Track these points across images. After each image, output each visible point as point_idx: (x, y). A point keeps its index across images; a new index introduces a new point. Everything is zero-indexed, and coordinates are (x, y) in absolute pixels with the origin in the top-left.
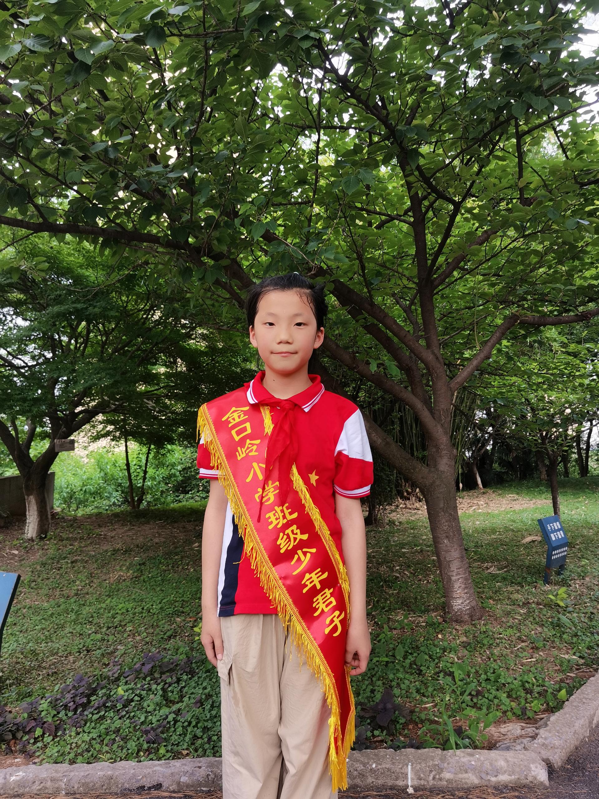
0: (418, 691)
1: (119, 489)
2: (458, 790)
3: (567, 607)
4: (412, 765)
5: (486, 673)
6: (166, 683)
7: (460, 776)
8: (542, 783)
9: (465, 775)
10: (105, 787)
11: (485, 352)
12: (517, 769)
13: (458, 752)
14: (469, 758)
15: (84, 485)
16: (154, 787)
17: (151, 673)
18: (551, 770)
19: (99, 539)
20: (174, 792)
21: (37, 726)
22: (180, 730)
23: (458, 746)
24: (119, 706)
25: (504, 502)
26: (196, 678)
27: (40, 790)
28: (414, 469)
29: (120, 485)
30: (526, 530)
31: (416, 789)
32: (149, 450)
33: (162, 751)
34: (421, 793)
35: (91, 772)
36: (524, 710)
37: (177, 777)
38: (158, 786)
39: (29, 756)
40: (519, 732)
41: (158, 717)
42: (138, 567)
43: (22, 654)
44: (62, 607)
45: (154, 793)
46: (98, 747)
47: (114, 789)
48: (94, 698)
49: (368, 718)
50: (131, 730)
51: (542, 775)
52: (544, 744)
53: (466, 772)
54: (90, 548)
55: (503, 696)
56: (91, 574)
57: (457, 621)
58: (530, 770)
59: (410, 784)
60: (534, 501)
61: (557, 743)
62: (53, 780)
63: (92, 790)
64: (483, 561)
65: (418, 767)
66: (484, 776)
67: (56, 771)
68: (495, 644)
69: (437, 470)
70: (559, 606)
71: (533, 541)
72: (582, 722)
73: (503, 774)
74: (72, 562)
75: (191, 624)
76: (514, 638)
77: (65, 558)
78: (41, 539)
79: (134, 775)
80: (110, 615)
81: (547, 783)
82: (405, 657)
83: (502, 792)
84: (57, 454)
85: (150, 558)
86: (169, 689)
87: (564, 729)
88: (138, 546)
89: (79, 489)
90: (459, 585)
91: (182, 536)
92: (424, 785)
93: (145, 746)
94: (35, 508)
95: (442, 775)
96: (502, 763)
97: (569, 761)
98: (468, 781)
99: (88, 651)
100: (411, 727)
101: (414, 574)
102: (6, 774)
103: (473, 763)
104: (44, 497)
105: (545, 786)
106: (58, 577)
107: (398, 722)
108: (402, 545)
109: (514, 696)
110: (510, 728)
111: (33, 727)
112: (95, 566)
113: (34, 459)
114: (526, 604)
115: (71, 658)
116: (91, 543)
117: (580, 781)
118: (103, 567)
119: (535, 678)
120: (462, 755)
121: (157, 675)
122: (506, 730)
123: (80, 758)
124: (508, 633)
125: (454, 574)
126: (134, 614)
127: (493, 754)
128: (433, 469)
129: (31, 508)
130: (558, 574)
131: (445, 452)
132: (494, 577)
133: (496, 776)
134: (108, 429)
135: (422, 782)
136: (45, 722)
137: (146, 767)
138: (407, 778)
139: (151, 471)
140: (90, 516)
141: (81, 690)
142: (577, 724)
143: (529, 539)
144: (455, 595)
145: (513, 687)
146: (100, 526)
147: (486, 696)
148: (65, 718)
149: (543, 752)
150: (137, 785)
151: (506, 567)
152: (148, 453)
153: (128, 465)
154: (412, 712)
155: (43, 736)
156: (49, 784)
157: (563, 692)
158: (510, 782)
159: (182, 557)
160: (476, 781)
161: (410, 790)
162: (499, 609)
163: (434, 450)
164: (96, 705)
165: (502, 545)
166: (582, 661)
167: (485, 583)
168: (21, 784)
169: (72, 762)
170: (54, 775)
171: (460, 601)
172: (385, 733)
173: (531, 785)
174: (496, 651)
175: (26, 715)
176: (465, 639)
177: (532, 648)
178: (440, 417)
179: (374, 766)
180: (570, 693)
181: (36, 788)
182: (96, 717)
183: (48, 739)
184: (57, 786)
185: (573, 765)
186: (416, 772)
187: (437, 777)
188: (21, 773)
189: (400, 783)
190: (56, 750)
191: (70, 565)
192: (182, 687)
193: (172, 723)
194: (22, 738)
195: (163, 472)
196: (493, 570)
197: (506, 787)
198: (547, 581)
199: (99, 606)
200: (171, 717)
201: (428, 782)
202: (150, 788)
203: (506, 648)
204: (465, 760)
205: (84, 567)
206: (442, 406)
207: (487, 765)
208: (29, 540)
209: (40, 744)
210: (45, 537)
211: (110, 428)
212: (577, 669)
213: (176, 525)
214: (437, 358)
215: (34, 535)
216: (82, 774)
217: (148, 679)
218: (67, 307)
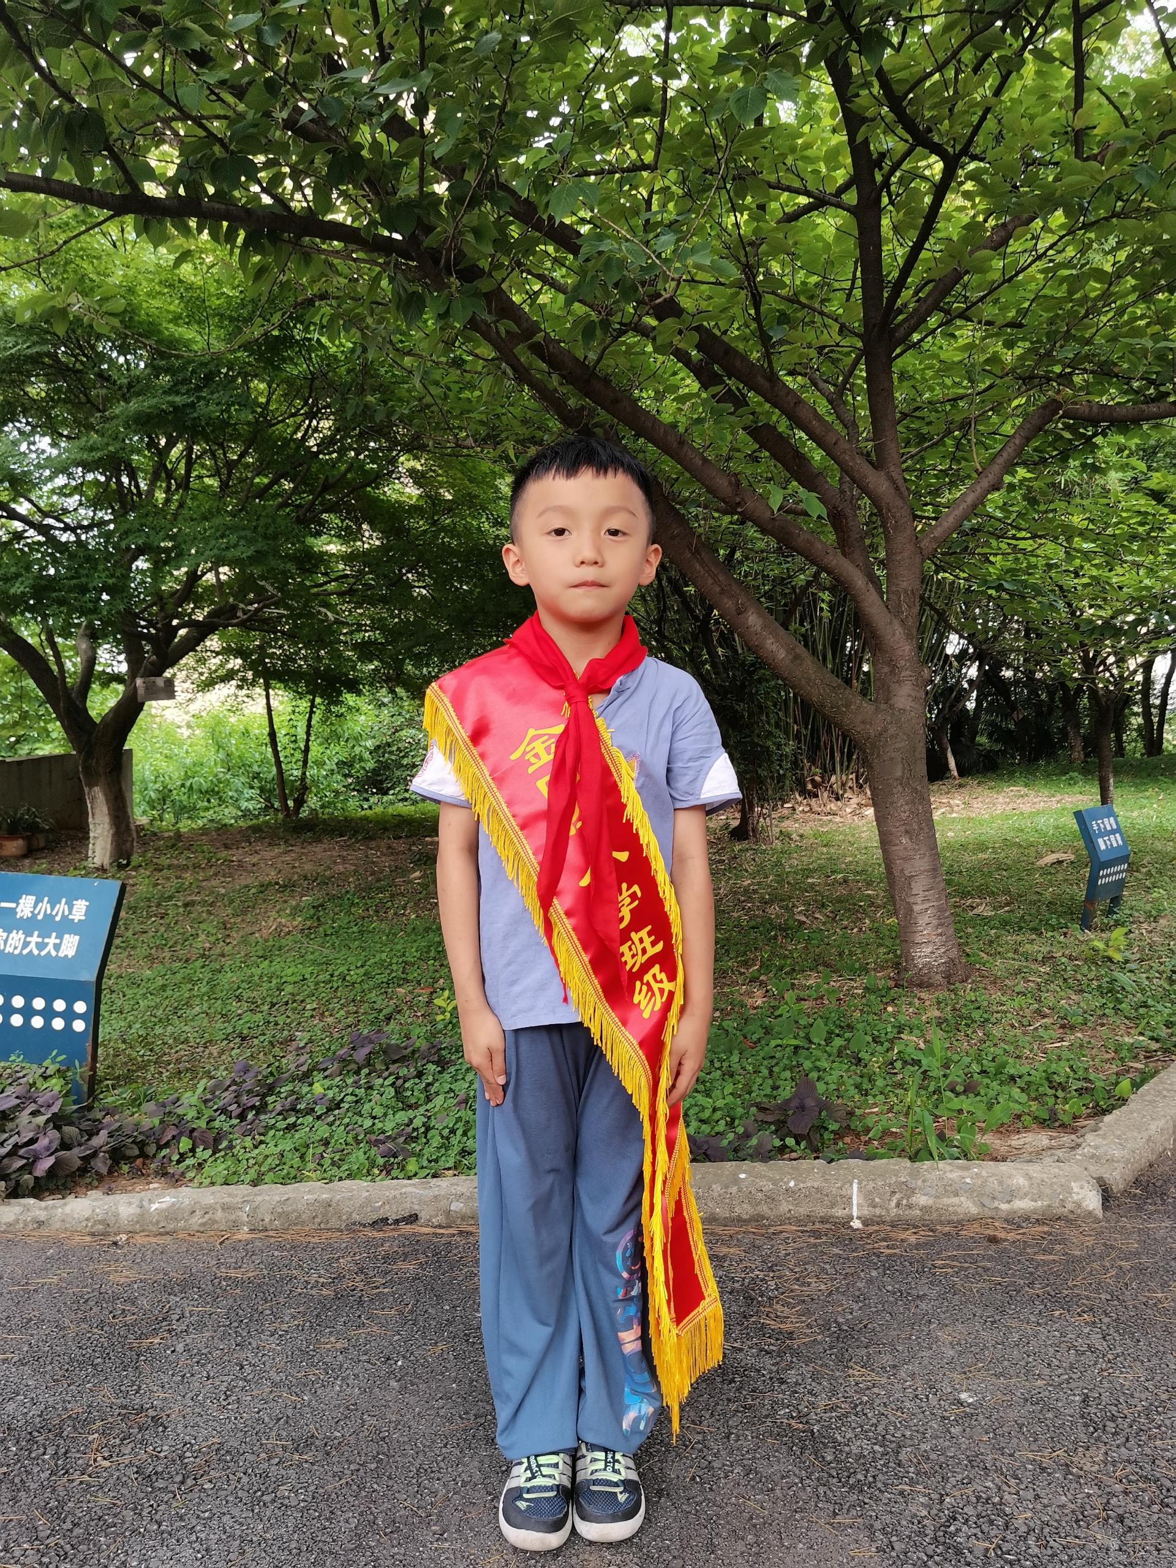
0: (857, 1086)
1: (256, 783)
2: (942, 1223)
3: (1127, 962)
4: (860, 1183)
5: (979, 1062)
6: (397, 1078)
7: (946, 1201)
8: (1090, 1213)
9: (955, 1200)
10: (317, 1220)
11: (991, 477)
12: (1048, 1191)
13: (941, 1164)
14: (960, 1173)
15: (187, 777)
16: (404, 1219)
17: (368, 1062)
18: (1107, 1195)
19: (229, 867)
20: (440, 1227)
21: (181, 1134)
22: (436, 1141)
23: (942, 1157)
24: (320, 1110)
25: (1001, 800)
26: (452, 1069)
27: (204, 1224)
28: (848, 706)
29: (257, 776)
30: (1045, 844)
31: (866, 1223)
32: (313, 706)
33: (412, 1166)
34: (875, 1228)
35: (290, 1195)
36: (1053, 1113)
37: (443, 1203)
38: (413, 1218)
39: (177, 1181)
40: (1045, 1142)
41: (393, 1125)
42: (312, 911)
43: (124, 1041)
44: (179, 976)
45: (406, 1229)
46: (296, 1162)
47: (334, 1223)
48: (270, 1099)
49: (771, 1123)
50: (350, 1140)
51: (1092, 1201)
52: (1093, 1156)
53: (956, 1195)
54: (214, 883)
55: (1016, 1092)
56: (224, 924)
57: (920, 985)
58: (1070, 1191)
59: (855, 1214)
60: (1059, 797)
61: (1117, 1153)
62: (226, 1208)
63: (296, 1224)
64: (965, 895)
65: (871, 1185)
66: (987, 1201)
67: (230, 1195)
68: (993, 1020)
69: (892, 707)
70: (1110, 959)
71: (1060, 862)
72: (1161, 1123)
73: (1021, 1198)
74: (186, 905)
75: (424, 999)
76: (1028, 1013)
77: (170, 898)
78: (121, 867)
79: (368, 1201)
80: (273, 984)
81: (1099, 1213)
82: (828, 1041)
83: (1020, 1227)
84: (143, 704)
85: (332, 898)
86: (407, 1085)
87: (1129, 1134)
88: (306, 878)
89: (179, 783)
90: (926, 920)
91: (387, 862)
92: (880, 1216)
93: (381, 1161)
94: (105, 809)
95: (913, 1200)
96: (1020, 1181)
97: (1137, 1182)
98: (959, 1210)
99: (243, 1039)
100: (848, 1140)
101: (834, 919)
102: (142, 1200)
103: (968, 1180)
104: (120, 791)
105: (1096, 1218)
106: (163, 929)
107: (826, 1129)
108: (808, 872)
109: (1033, 1095)
110: (1027, 1140)
111: (174, 1137)
112: (230, 911)
113: (98, 720)
114: (1048, 959)
115: (214, 1050)
116: (216, 875)
117: (1159, 1211)
118: (244, 912)
119: (1071, 1067)
120: (948, 1168)
121: (379, 1066)
122: (1021, 1142)
123: (267, 1178)
124: (1016, 1004)
125: (919, 900)
126: (317, 984)
127: (1003, 1167)
128: (883, 706)
129: (97, 811)
130: (1110, 912)
131: (908, 673)
132: (986, 921)
133: (1009, 1202)
134: (230, 666)
135: (878, 1211)
136: (194, 1130)
137: (388, 1188)
138: (850, 1204)
139: (315, 750)
140: (204, 831)
141: (247, 1086)
142: (1153, 1127)
143: (1051, 858)
144: (918, 939)
145: (1032, 1079)
146: (227, 847)
147: (982, 1092)
148: (226, 1127)
149: (1091, 1168)
150: (375, 1217)
151: (1007, 904)
152: (312, 712)
153: (272, 734)
154: (851, 1114)
155: (193, 1150)
156: (219, 1214)
157: (1125, 1084)
158: (1034, 1212)
159: (392, 896)
160: (974, 1210)
161: (856, 1224)
162: (999, 966)
163: (886, 669)
164: (279, 1108)
165: (999, 869)
166: (1154, 1046)
167: (970, 930)
168: (171, 1214)
169: (255, 1183)
170: (227, 1200)
171: (929, 950)
172: (803, 1144)
173: (1071, 1216)
174: (997, 1032)
175: (156, 1121)
176: (937, 1013)
177: (1063, 1027)
178: (899, 605)
179: (792, 1184)
180: (1136, 1085)
181: (196, 1221)
182: (282, 1125)
183: (202, 1154)
184: (233, 1217)
185: (1145, 1189)
186: (869, 1197)
187: (904, 1202)
188: (167, 1199)
189: (839, 1212)
190: (223, 1166)
191: (181, 910)
192: (428, 1085)
193: (422, 1130)
194: (154, 1156)
195: (338, 752)
196: (984, 910)
197: (1027, 1219)
198: (1086, 923)
199: (249, 973)
200: (418, 1122)
201: (888, 1210)
202: (397, 1222)
203: (1013, 1026)
204: (954, 1175)
205: (209, 913)
206: (904, 585)
207: (993, 1183)
208: (97, 869)
209: (190, 1162)
210: (128, 864)
211: (236, 663)
212: (1146, 1057)
213: (373, 844)
214: (897, 489)
215: (107, 862)
216: (277, 1198)
217: (365, 1071)
218: (155, 400)
